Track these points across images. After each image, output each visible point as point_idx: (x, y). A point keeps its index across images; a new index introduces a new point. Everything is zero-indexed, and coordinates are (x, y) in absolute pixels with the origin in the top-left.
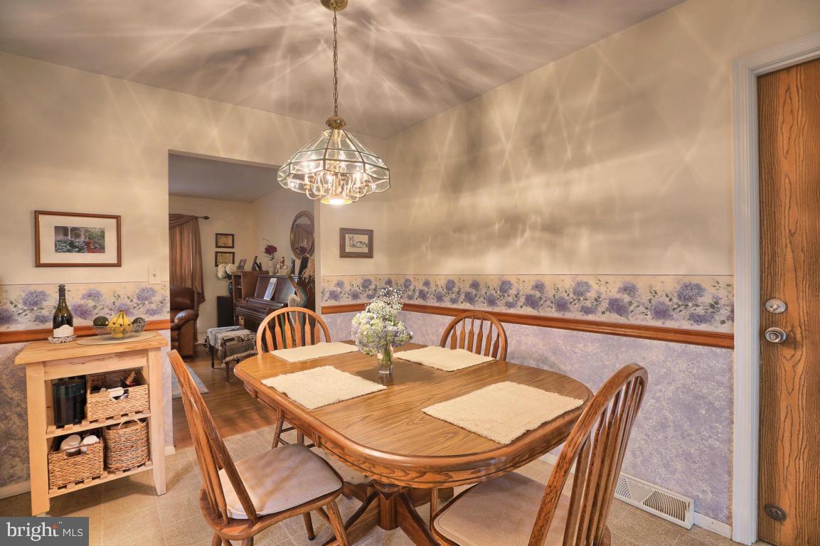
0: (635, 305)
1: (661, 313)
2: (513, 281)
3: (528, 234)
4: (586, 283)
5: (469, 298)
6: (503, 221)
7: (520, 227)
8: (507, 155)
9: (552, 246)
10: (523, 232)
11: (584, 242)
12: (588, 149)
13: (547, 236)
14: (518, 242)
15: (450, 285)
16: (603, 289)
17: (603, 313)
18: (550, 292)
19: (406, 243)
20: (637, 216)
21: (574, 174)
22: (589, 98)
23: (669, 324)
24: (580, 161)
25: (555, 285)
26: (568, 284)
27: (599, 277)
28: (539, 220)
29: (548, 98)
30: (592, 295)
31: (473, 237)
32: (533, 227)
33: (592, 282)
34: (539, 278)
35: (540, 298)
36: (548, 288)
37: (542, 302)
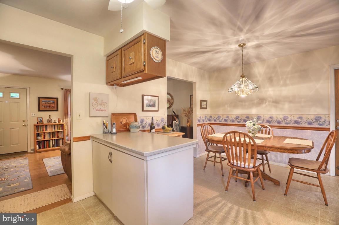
0: (302, 122)
1: (310, 123)
2: (262, 116)
3: (267, 103)
4: (287, 117)
6: (258, 99)
7: (265, 101)
8: (260, 81)
9: (276, 107)
10: (265, 103)
11: (286, 106)
12: (288, 82)
13: (274, 104)
14: (264, 105)
15: (237, 118)
16: (292, 118)
17: (293, 124)
18: (275, 119)
19: (218, 105)
20: (303, 100)
21: (283, 88)
22: (289, 69)
23: (312, 126)
24: (285, 85)
26: (281, 117)
27: (292, 115)
28: (271, 100)
29: (275, 67)
30: (289, 119)
31: (247, 104)
32: (269, 102)
33: (289, 116)
34: (271, 115)
35: (272, 121)
36: (274, 118)
37: (272, 122)
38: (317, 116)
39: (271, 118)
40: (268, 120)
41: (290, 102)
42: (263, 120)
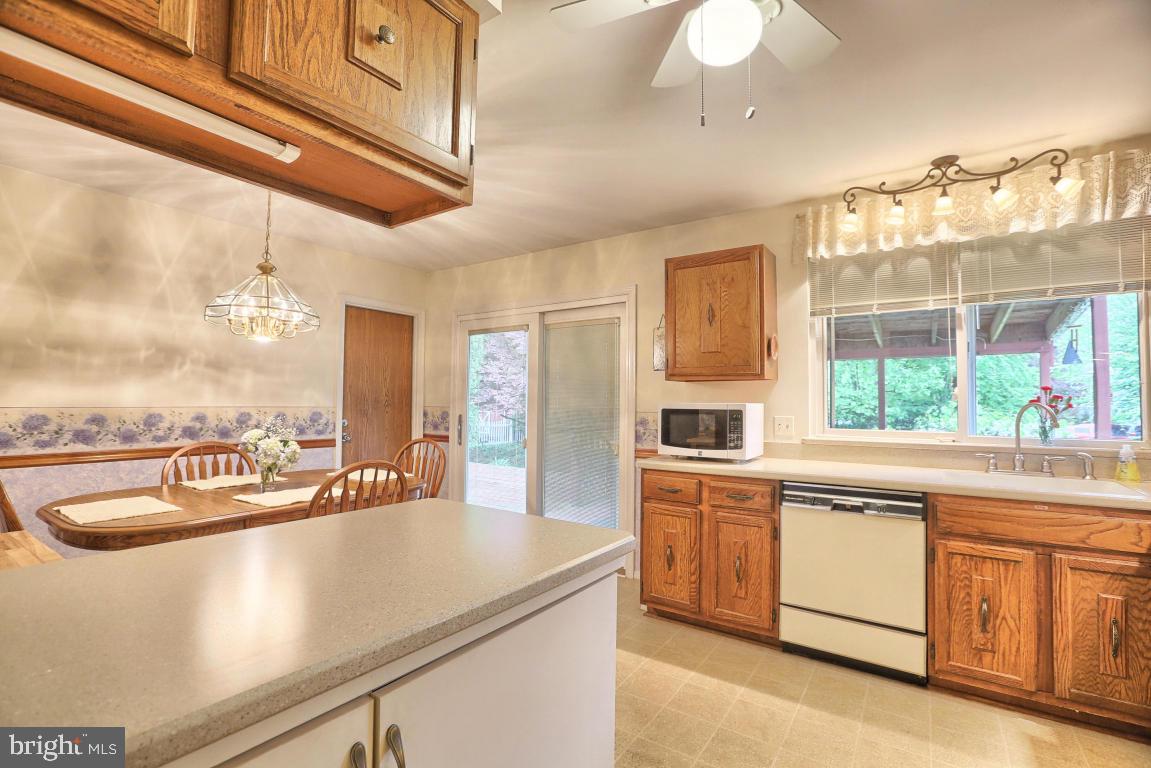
2: (166, 413)
3: (187, 367)
4: (249, 414)
7: (179, 359)
9: (217, 382)
10: (182, 364)
11: (248, 381)
13: (211, 372)
14: (176, 374)
18: (212, 422)
25: (218, 415)
26: (232, 415)
28: (202, 355)
32: (195, 362)
33: (253, 412)
34: (199, 410)
35: (201, 429)
36: (209, 420)
37: (202, 433)
38: (315, 410)
39: (200, 418)
40: (189, 428)
41: (259, 370)
42: (169, 429)
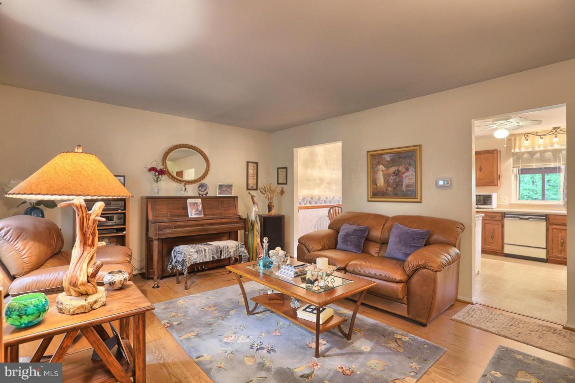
5: (310, 203)
6: (319, 180)
14: (322, 186)
32: (325, 183)
